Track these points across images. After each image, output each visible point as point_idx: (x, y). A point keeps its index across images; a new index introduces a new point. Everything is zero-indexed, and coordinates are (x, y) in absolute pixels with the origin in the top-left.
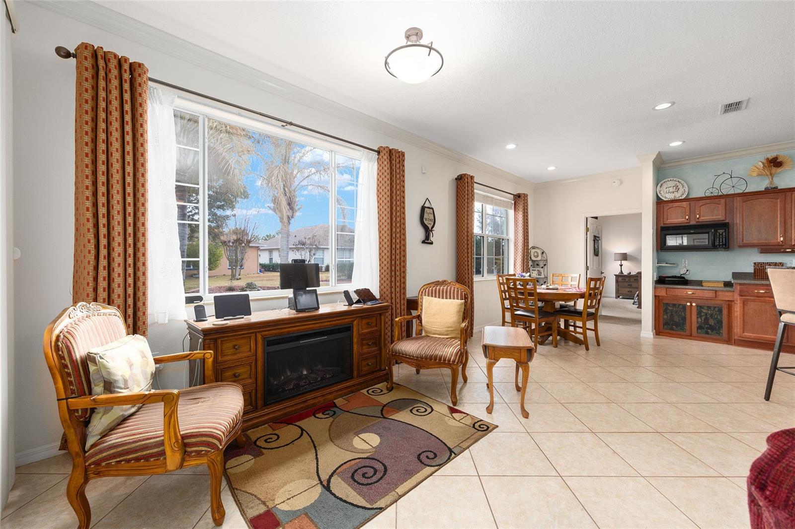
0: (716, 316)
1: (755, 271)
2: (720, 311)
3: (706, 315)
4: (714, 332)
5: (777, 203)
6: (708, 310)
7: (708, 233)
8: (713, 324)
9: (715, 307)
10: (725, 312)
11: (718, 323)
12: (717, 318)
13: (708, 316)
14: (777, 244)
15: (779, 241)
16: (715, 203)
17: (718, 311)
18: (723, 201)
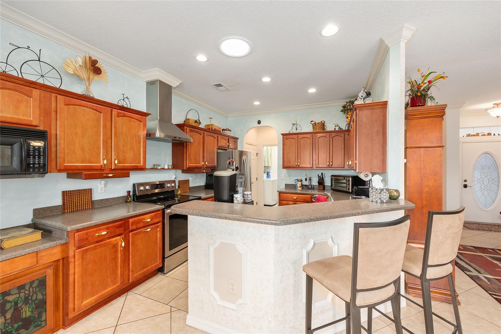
0: (34, 298)
1: (64, 203)
2: (42, 283)
3: (16, 304)
4: (31, 328)
5: (100, 117)
6: (19, 293)
7: (11, 145)
8: (28, 314)
9: (32, 283)
10: (50, 283)
11: (37, 307)
12: (36, 299)
13: (19, 305)
14: (100, 168)
15: (102, 164)
16: (21, 93)
17: (38, 286)
18: (36, 93)
